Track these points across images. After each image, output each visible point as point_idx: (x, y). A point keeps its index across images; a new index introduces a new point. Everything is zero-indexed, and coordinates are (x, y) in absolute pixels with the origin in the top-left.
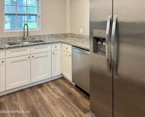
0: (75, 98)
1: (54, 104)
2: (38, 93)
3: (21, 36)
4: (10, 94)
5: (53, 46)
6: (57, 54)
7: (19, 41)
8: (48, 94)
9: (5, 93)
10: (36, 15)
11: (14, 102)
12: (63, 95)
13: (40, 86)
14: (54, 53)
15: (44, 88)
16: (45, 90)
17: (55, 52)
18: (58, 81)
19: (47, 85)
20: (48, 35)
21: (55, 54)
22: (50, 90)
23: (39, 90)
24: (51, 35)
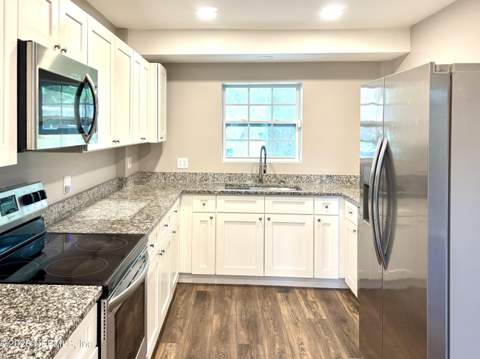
0: (349, 330)
1: (296, 324)
2: (275, 299)
3: (254, 172)
4: (223, 285)
5: (319, 202)
6: (329, 224)
7: (249, 183)
8: (294, 308)
9: (216, 281)
10: (294, 125)
11: (226, 298)
12: (324, 318)
13: (286, 290)
14: (322, 222)
15: (290, 295)
16: (290, 299)
17: (324, 219)
18: (332, 293)
19: (301, 292)
20: (321, 176)
21: (324, 224)
22: (302, 303)
23: (279, 296)
24: (328, 176)
